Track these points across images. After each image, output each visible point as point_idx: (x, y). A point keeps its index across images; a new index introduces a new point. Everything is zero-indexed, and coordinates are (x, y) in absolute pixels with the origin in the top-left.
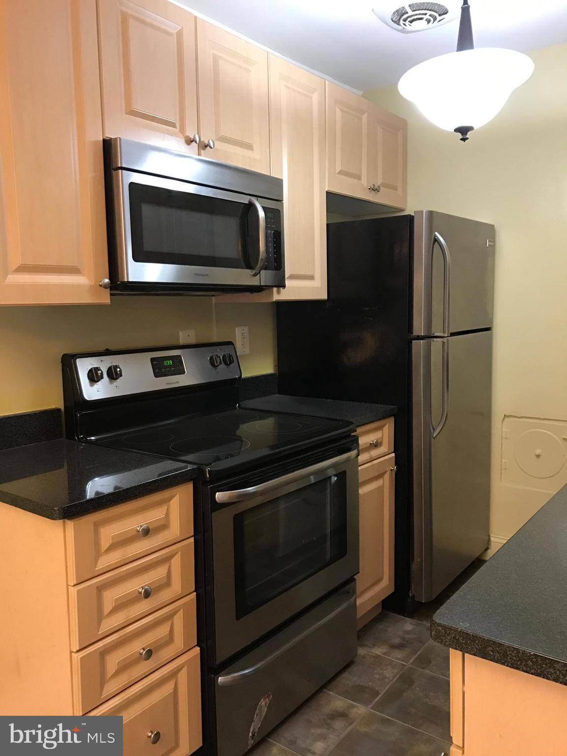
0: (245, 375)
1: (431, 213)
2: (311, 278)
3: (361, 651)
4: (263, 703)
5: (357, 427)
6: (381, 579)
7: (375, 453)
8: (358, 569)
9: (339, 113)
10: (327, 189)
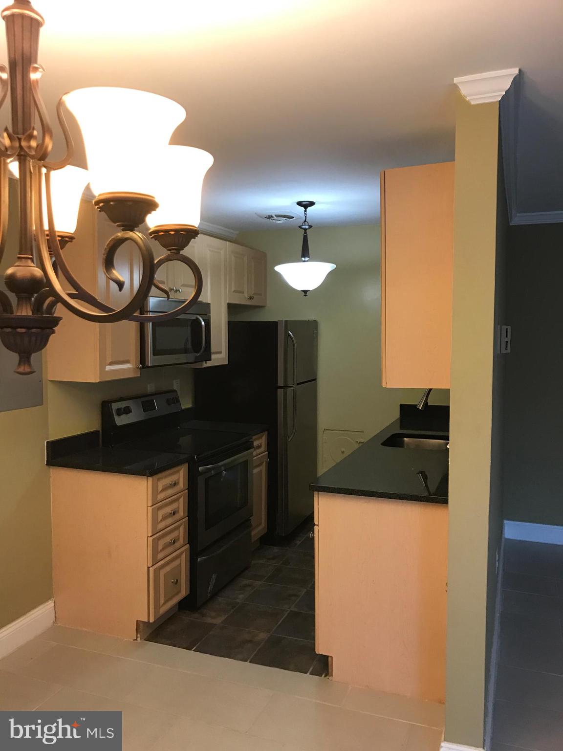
0: (183, 407)
1: (286, 322)
2: (220, 353)
3: (253, 562)
4: (214, 576)
5: (252, 436)
6: (260, 524)
7: (259, 451)
8: (252, 513)
9: (233, 258)
10: (228, 302)
